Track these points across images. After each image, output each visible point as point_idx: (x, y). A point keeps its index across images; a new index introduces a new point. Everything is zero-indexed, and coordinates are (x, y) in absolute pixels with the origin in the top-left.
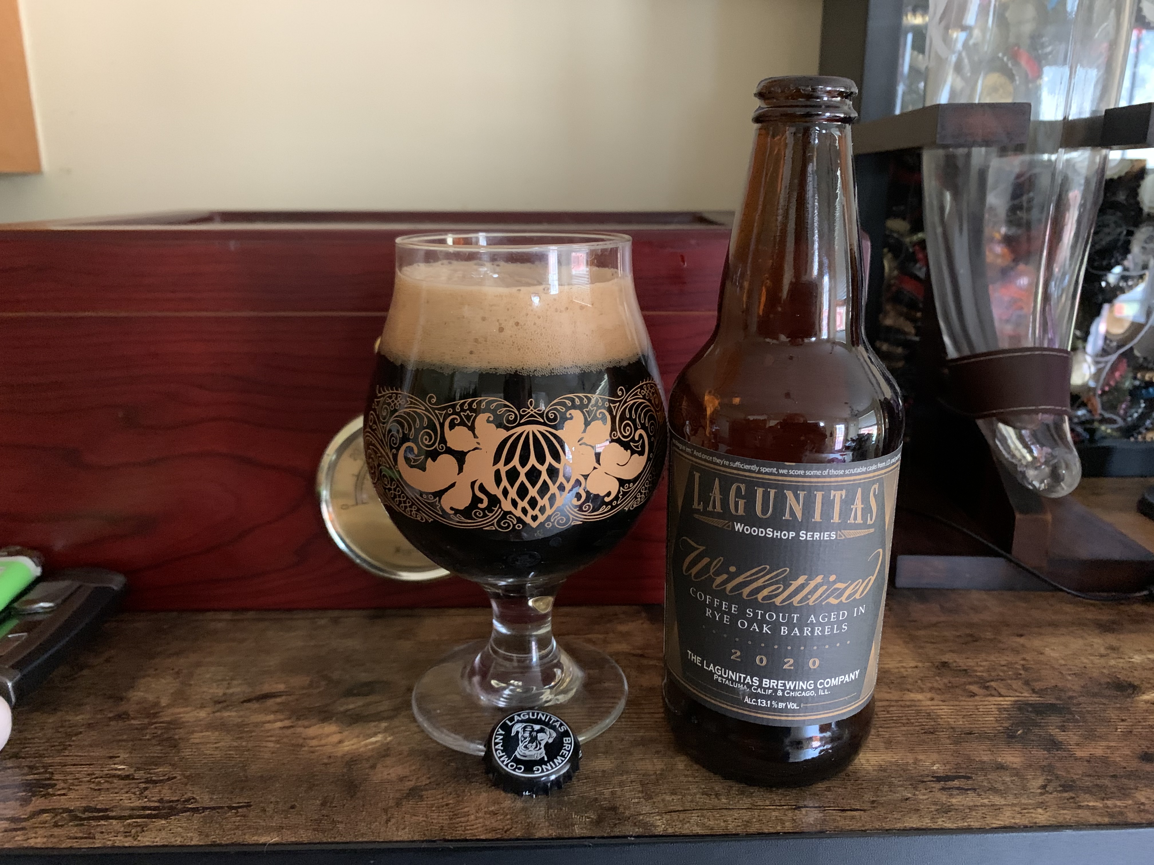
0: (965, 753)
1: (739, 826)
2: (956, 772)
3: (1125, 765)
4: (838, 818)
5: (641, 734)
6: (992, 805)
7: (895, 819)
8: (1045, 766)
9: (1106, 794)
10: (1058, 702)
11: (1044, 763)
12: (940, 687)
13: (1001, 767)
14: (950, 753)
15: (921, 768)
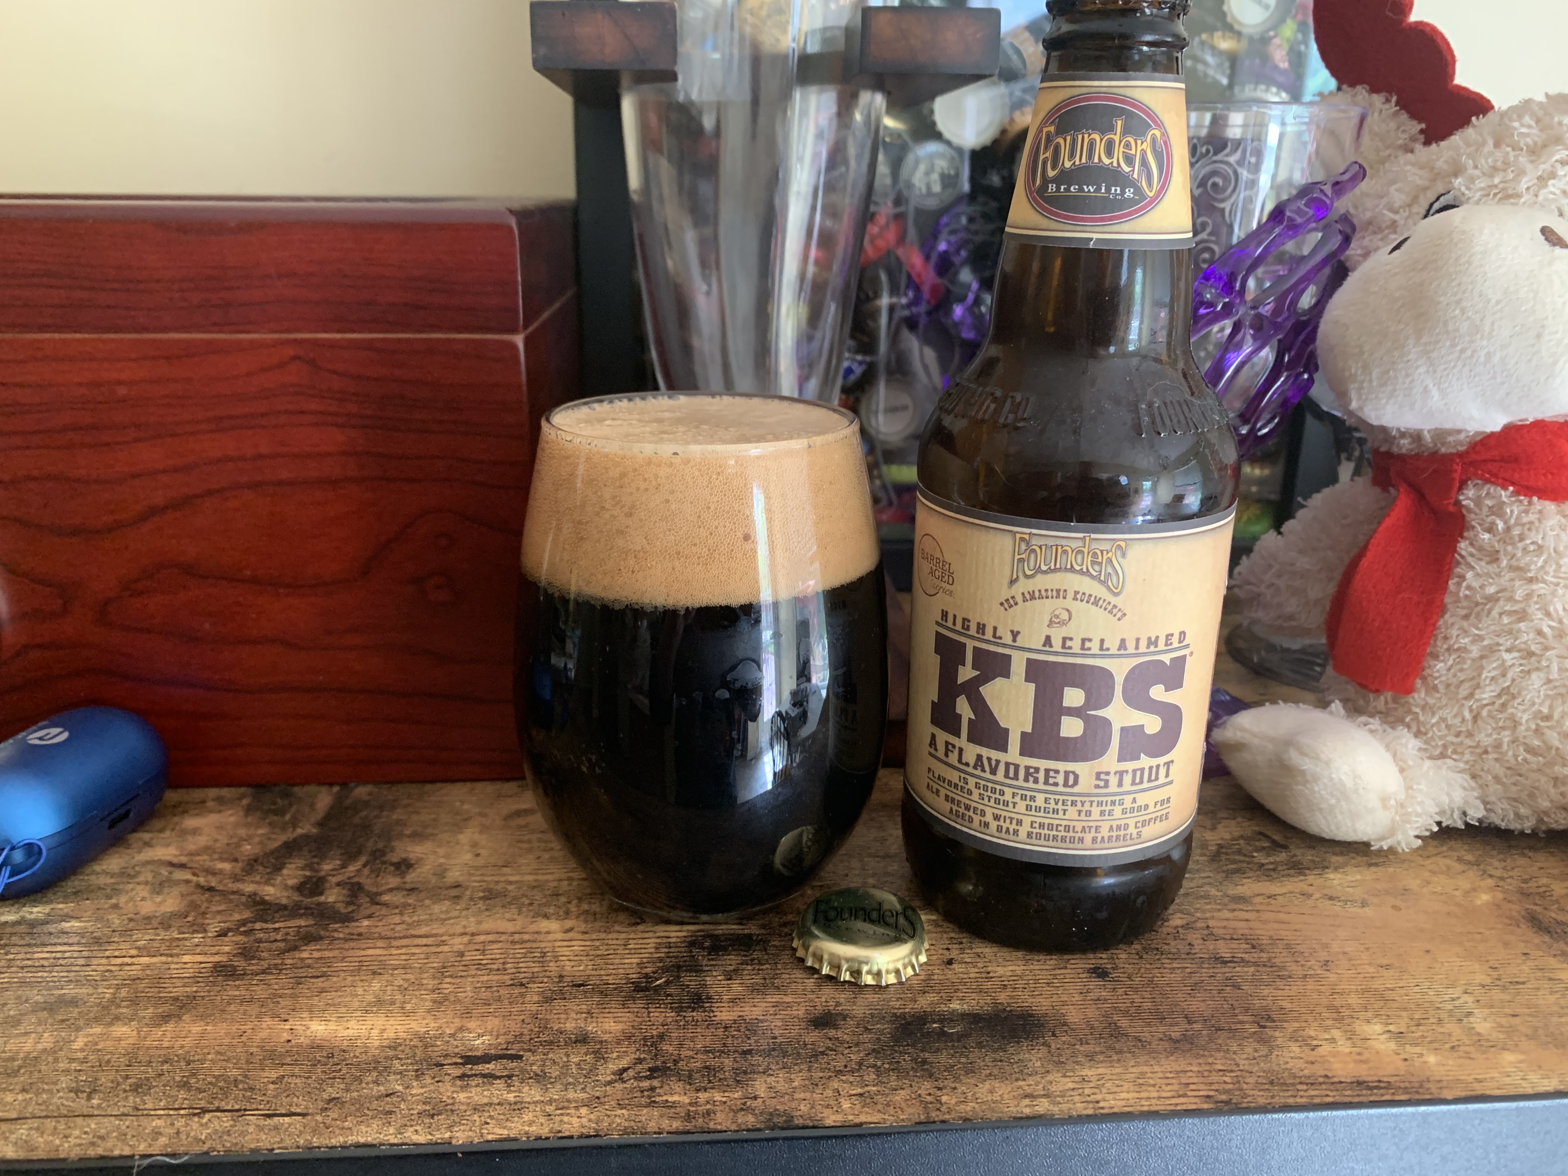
0: (548, 1017)
1: (80, 1145)
2: (506, 1049)
3: (777, 1032)
4: (251, 1129)
5: (63, 991)
6: (515, 1103)
7: (343, 1128)
8: (652, 1037)
9: (710, 1082)
10: (763, 931)
11: (655, 1033)
12: (598, 910)
13: (582, 1039)
14: (522, 1017)
15: (455, 1043)
